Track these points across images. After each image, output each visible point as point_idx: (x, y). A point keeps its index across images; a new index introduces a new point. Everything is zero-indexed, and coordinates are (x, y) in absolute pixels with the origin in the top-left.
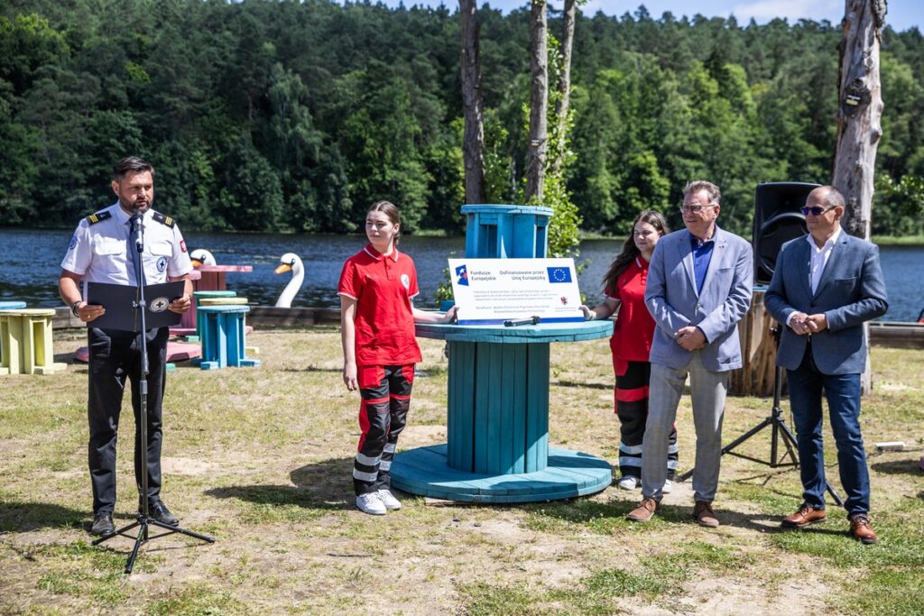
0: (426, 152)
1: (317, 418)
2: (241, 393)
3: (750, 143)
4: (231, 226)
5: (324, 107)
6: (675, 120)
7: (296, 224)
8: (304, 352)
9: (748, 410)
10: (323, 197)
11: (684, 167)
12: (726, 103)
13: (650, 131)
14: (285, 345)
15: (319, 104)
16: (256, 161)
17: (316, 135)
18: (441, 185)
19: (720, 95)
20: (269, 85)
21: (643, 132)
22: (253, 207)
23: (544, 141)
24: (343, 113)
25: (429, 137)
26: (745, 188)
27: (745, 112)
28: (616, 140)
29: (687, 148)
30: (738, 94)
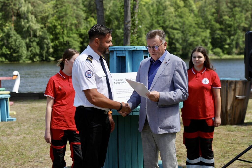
0: (79, 31)
1: (41, 147)
2: (6, 135)
3: (196, 24)
4: (7, 61)
5: (41, 15)
6: (169, 16)
7: (31, 59)
8: (35, 113)
9: (230, 132)
10: (42, 48)
11: (173, 33)
12: (186, 10)
13: (161, 20)
14: (27, 110)
15: (38, 14)
16: (15, 36)
17: (38, 26)
18: (85, 42)
19: (185, 6)
20: (19, 8)
21: (158, 21)
22: (15, 53)
23: (130, 22)
24: (47, 17)
25: (80, 25)
26: (195, 40)
27: (194, 13)
28: (148, 24)
29: (174, 26)
30: (191, 6)
